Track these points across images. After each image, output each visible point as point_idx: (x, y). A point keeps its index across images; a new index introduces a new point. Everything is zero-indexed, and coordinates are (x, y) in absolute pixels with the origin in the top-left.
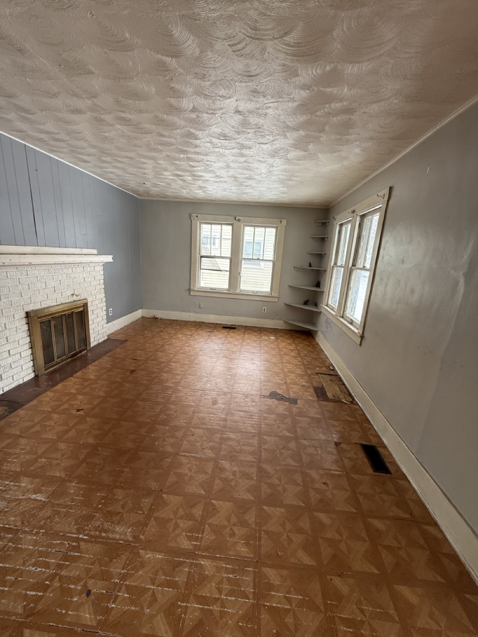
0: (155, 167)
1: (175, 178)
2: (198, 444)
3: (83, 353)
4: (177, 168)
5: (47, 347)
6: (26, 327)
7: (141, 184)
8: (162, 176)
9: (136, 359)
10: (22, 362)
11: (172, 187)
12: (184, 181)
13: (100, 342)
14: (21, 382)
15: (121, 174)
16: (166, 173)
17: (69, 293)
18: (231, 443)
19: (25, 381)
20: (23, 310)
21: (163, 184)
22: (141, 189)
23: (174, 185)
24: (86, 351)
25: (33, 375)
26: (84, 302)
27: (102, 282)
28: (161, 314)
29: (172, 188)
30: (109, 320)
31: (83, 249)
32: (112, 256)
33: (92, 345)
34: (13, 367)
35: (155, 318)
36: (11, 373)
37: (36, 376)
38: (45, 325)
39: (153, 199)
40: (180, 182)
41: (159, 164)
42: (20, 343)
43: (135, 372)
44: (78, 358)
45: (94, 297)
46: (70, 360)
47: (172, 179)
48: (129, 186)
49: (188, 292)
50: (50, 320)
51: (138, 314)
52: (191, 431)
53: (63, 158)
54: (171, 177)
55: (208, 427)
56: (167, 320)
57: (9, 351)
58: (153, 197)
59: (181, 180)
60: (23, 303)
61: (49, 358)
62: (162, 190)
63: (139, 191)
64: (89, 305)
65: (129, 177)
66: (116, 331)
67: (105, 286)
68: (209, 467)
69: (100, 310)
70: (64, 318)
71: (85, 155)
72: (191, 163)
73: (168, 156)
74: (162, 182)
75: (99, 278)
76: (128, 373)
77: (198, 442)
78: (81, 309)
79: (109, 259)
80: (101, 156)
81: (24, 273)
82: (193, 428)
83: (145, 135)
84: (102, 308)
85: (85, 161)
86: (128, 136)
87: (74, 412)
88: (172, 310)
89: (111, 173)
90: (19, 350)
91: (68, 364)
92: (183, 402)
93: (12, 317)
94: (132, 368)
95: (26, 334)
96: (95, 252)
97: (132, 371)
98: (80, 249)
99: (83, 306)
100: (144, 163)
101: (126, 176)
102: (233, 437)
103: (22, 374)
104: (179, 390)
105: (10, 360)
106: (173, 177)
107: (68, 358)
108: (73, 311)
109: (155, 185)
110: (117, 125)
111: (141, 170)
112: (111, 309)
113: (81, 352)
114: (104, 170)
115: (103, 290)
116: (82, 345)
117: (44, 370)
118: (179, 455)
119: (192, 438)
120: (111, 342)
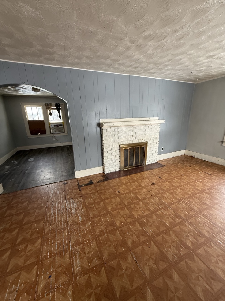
0: (190, 59)
1: (211, 59)
2: (146, 257)
3: (142, 166)
4: (206, 51)
5: (126, 160)
6: (119, 151)
7: (189, 74)
8: (200, 63)
9: (160, 178)
10: (116, 164)
11: (213, 67)
12: (220, 58)
13: (152, 163)
14: (115, 171)
15: (174, 72)
16: (200, 59)
17: (139, 138)
18: (169, 283)
19: (116, 171)
20: (119, 144)
21: (204, 68)
22: (192, 77)
23: (213, 66)
24: (143, 166)
25: (119, 170)
26: (146, 143)
27: (158, 133)
28: (196, 155)
29: (213, 69)
30: (160, 153)
31: (150, 118)
32: (165, 120)
33: (147, 164)
34: (112, 165)
35: (192, 157)
36: (112, 166)
37: (120, 170)
38: (126, 151)
39: (205, 81)
40: (217, 61)
41: (190, 54)
42: (116, 156)
43: (154, 185)
44: (138, 168)
45: (152, 141)
46: (135, 167)
47: (209, 62)
48: (184, 78)
49: (220, 143)
50: (128, 149)
51: (182, 153)
52: (150, 244)
53: (145, 76)
54: (206, 60)
55: (164, 251)
56: (200, 159)
57: (112, 158)
58: (204, 80)
59: (217, 59)
60: (119, 141)
61: (126, 165)
62: (207, 72)
63: (192, 79)
64: (148, 144)
65: (180, 72)
66: (163, 160)
67: (159, 136)
68: (138, 282)
69: (155, 148)
70: (134, 149)
71: (151, 70)
72: (216, 40)
73: (192, 45)
74: (202, 67)
75: (157, 132)
76: (150, 184)
77: (147, 255)
78: (144, 146)
79: (163, 121)
80: (157, 67)
81: (121, 129)
82: (153, 242)
83: (166, 39)
84: (156, 147)
85: (154, 73)
86: (159, 46)
87: (116, 192)
88: (205, 154)
89: (169, 74)
90: (115, 159)
91: (134, 169)
92: (163, 219)
93: (114, 146)
94: (154, 182)
95: (118, 153)
96: (157, 118)
97: (153, 184)
98: (149, 118)
99: (145, 145)
100: (181, 59)
101: (178, 73)
102: (176, 280)
103: (115, 168)
104: (167, 209)
105: (112, 162)
106: (208, 60)
107: (134, 167)
108: (139, 146)
109: (200, 71)
110: (148, 43)
111: (183, 65)
112: (163, 148)
113: (141, 165)
114: (165, 74)
115: (158, 138)
116: (142, 162)
117: (123, 169)
118: (130, 252)
119: (146, 249)
120: (158, 165)
